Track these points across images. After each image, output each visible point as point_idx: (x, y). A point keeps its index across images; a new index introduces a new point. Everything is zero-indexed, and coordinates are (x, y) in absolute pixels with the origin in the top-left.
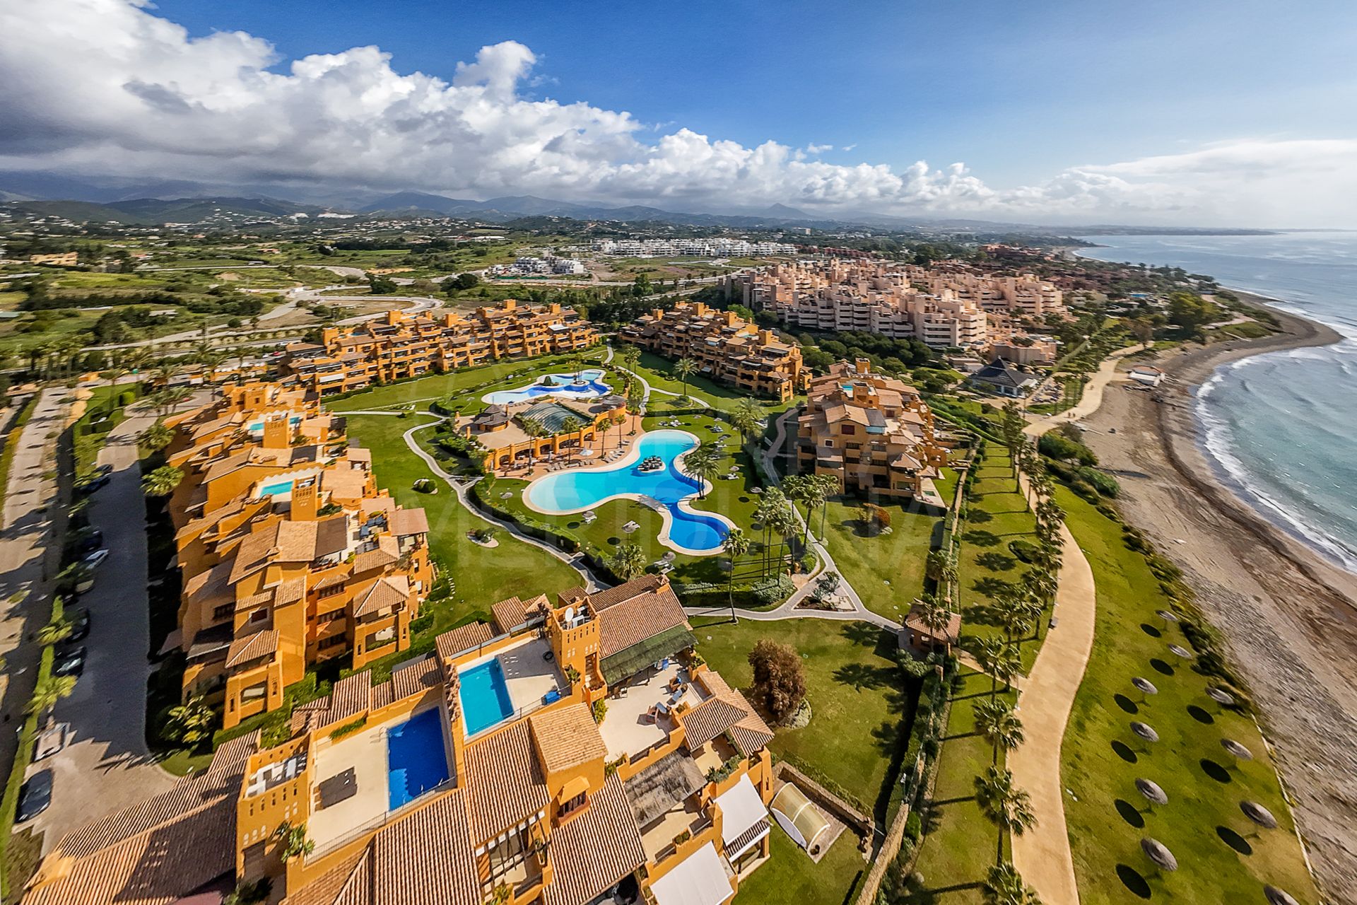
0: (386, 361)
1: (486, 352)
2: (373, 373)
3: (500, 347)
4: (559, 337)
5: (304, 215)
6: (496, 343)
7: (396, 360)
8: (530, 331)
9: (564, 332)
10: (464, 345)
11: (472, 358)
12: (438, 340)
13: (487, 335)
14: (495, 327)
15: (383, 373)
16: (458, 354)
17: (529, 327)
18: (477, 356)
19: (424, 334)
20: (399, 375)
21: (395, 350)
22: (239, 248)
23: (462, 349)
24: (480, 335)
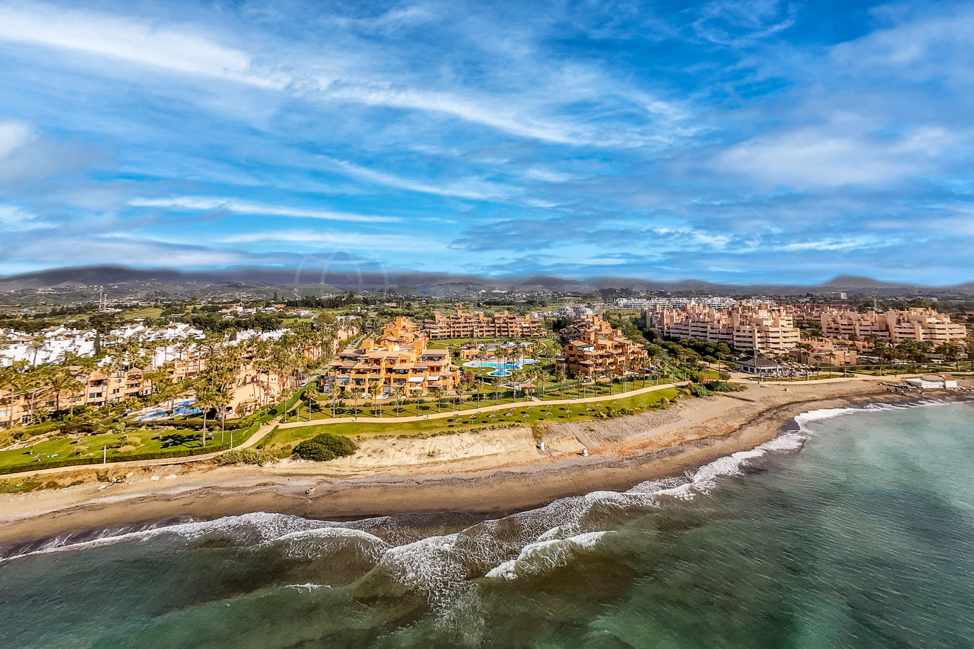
0: (453, 330)
1: (493, 333)
2: (449, 334)
3: (499, 331)
4: (525, 330)
5: (484, 291)
6: (497, 329)
7: (457, 329)
8: (511, 325)
9: (528, 328)
10: (483, 327)
11: (485, 334)
12: (473, 324)
13: (493, 325)
14: (496, 321)
15: (452, 334)
16: (480, 331)
17: (512, 323)
18: (488, 333)
19: (468, 321)
20: (458, 336)
21: (457, 325)
22: (450, 304)
23: (481, 329)
24: (490, 325)
